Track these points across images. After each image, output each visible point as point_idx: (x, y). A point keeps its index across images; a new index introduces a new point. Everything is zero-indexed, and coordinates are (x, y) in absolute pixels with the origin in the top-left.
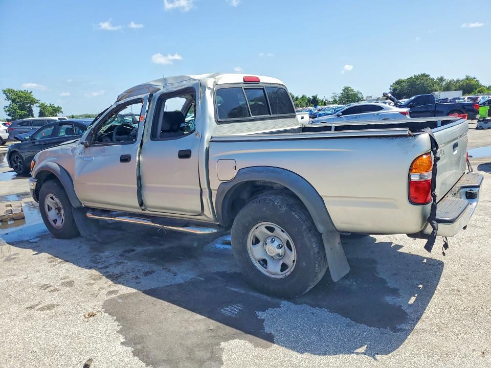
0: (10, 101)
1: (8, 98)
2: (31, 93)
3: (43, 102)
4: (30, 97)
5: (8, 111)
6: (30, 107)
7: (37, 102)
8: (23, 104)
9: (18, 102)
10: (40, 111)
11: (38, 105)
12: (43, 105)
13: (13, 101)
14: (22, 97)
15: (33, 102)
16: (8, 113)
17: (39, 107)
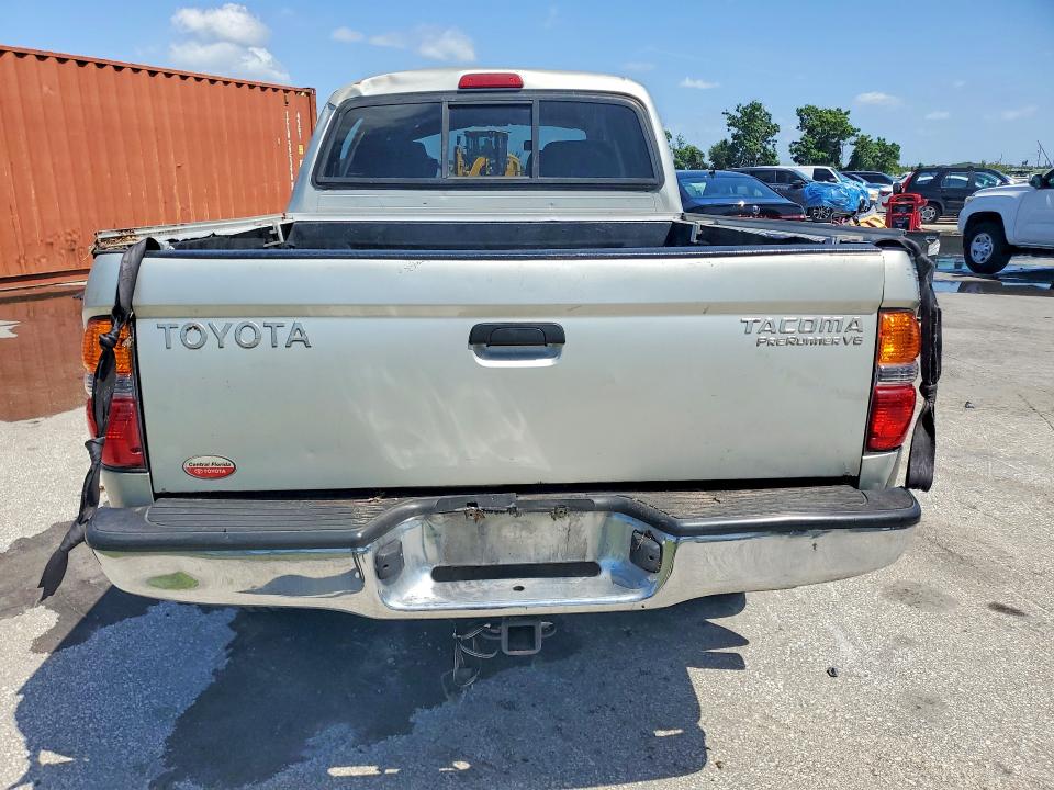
0: (805, 132)
1: (803, 126)
2: (847, 113)
3: (865, 135)
4: (841, 123)
5: (796, 151)
6: (838, 143)
7: (853, 132)
8: (827, 137)
9: (818, 133)
10: (855, 152)
11: (853, 139)
12: (863, 139)
13: (811, 130)
14: (827, 123)
15: (846, 132)
16: (795, 155)
17: (856, 143)
